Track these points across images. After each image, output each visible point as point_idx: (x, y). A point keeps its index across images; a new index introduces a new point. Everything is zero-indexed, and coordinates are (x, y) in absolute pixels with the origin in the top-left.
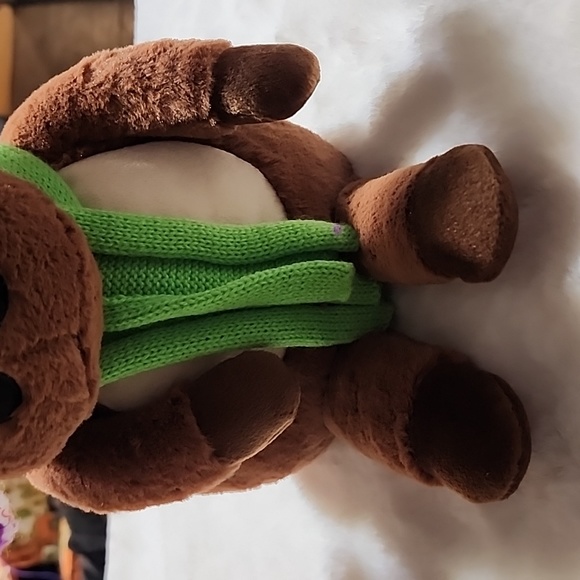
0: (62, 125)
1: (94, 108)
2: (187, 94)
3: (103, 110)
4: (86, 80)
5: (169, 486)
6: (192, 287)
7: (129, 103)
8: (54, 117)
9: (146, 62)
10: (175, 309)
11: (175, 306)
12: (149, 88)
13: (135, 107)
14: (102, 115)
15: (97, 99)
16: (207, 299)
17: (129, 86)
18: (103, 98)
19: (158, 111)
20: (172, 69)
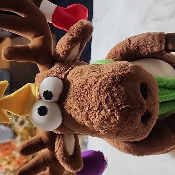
0: (125, 54)
1: (133, 50)
2: (158, 45)
3: (135, 50)
4: (130, 43)
5: (162, 147)
6: (165, 94)
7: (142, 48)
8: (123, 52)
9: (146, 38)
10: (164, 99)
11: (164, 98)
12: (148, 44)
13: (144, 49)
14: (135, 51)
15: (134, 47)
16: (172, 96)
17: (142, 44)
18: (135, 47)
19: (150, 50)
20: (154, 39)
